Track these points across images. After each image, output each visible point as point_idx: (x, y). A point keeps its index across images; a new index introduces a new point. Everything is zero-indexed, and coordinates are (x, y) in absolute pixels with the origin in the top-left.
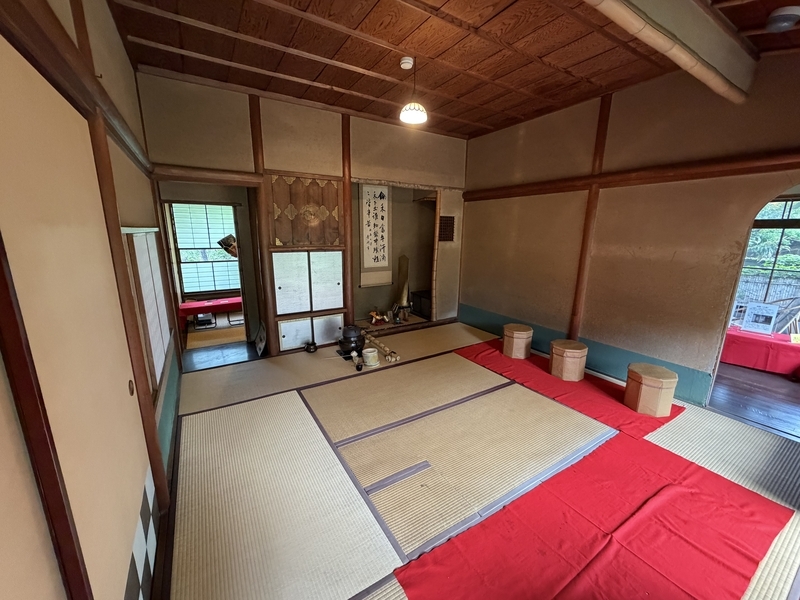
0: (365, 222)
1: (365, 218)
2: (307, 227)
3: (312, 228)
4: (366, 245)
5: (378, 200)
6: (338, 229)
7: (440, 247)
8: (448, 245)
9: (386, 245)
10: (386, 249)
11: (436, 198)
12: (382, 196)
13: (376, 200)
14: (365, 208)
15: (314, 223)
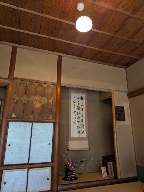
0: (72, 111)
1: (72, 109)
2: (33, 108)
3: (36, 108)
4: (72, 124)
5: (80, 100)
6: (52, 109)
7: (117, 124)
8: (122, 123)
9: (85, 125)
10: (85, 127)
11: (111, 96)
12: (82, 98)
13: (79, 100)
14: (72, 104)
15: (38, 105)
